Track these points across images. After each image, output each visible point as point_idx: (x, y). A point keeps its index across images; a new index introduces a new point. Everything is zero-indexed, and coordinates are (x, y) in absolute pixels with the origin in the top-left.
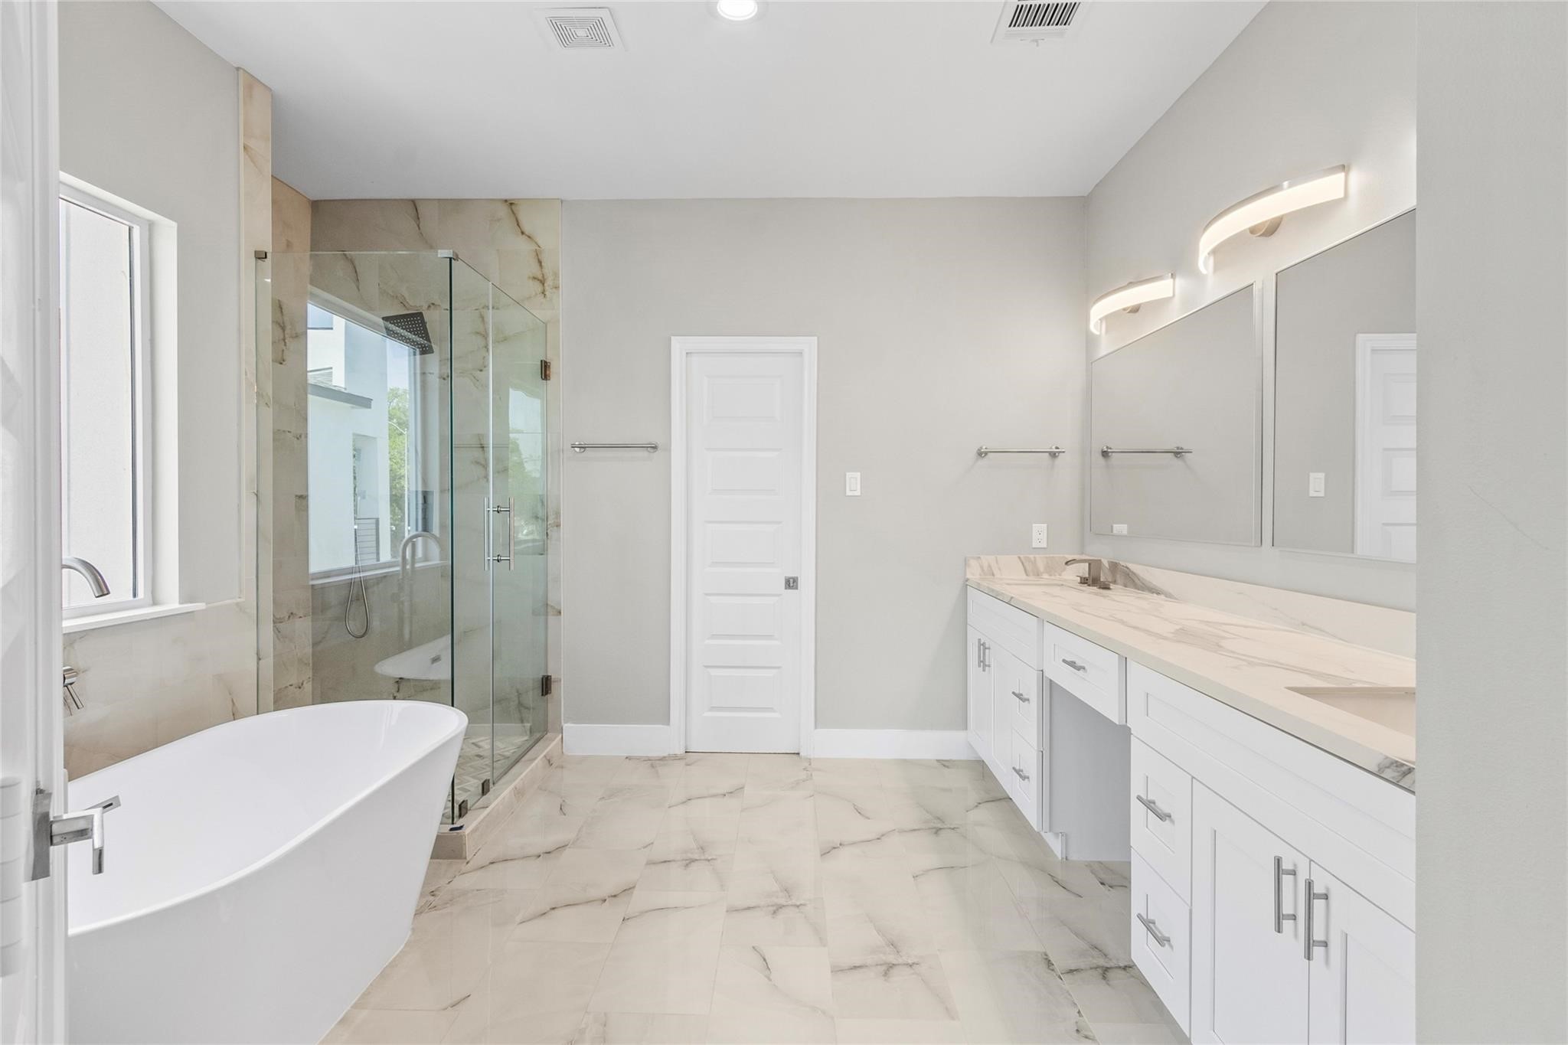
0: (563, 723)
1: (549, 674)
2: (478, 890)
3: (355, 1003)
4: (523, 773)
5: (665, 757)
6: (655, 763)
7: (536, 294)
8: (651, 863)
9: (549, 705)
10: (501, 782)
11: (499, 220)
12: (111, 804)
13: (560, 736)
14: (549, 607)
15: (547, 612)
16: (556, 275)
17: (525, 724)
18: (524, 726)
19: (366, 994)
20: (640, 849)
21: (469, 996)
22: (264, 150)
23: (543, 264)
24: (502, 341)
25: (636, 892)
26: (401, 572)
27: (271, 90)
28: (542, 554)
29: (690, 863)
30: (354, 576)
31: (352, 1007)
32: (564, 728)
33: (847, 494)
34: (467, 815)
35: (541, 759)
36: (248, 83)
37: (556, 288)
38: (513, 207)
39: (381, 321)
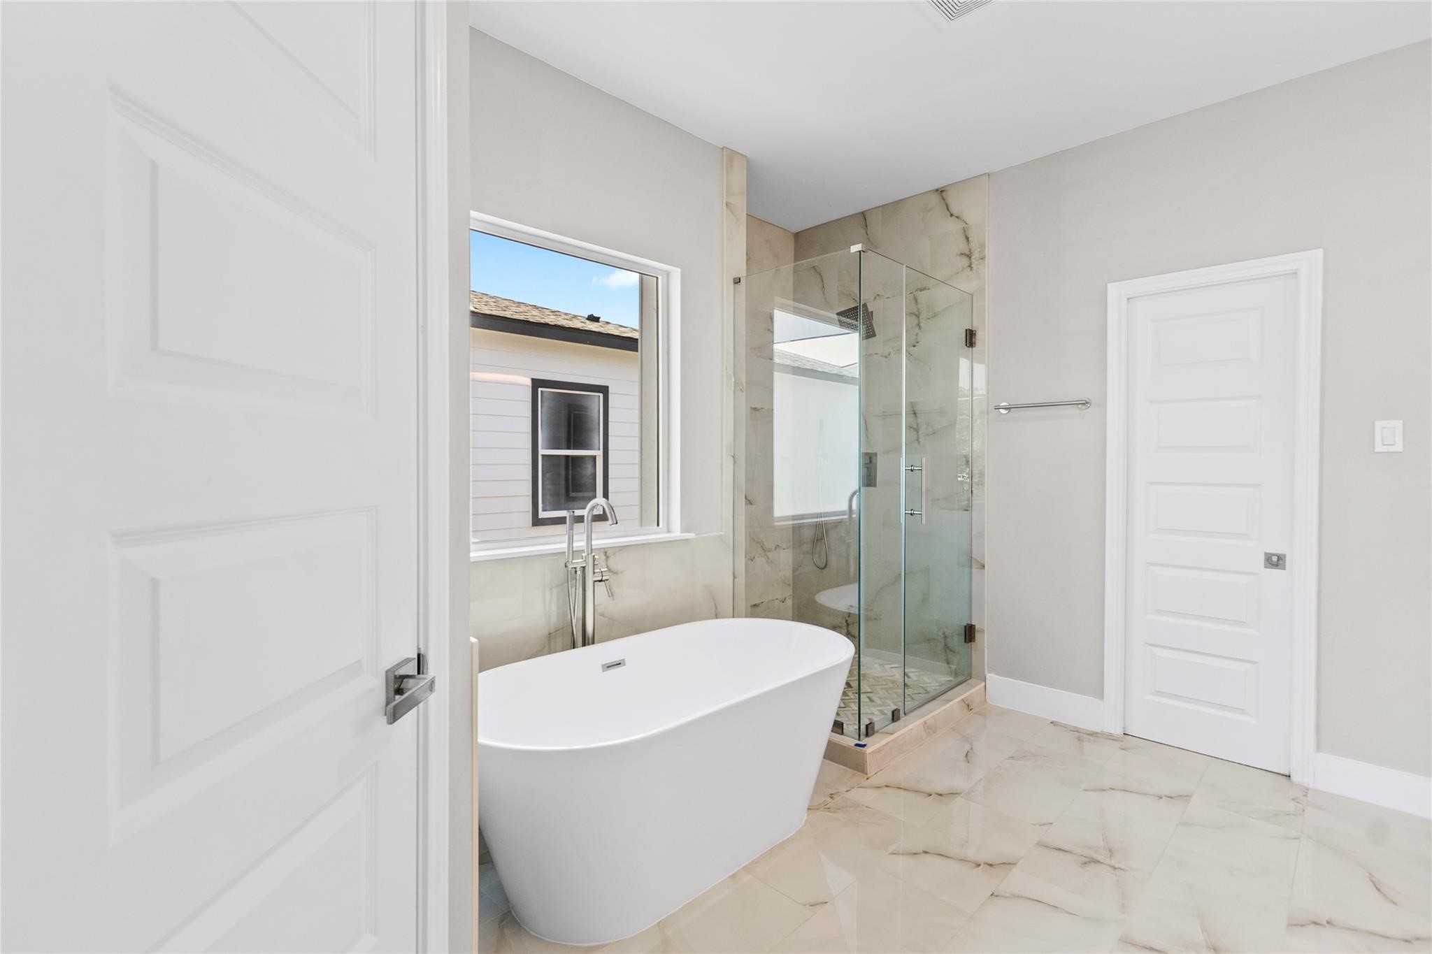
0: (986, 673)
1: (973, 624)
2: (867, 807)
3: (746, 866)
4: (936, 711)
5: (1097, 733)
6: (1082, 736)
7: (963, 268)
8: (1042, 845)
9: (973, 652)
10: (912, 714)
11: (931, 209)
12: (620, 664)
13: (983, 684)
14: (973, 560)
15: (971, 565)
16: (982, 246)
17: (952, 666)
18: (950, 667)
19: (755, 862)
20: (1035, 825)
21: (826, 903)
22: (741, 203)
23: (970, 239)
24: (932, 317)
25: (1015, 870)
26: (848, 520)
27: (746, 157)
28: (967, 510)
29: (1089, 862)
30: (818, 520)
31: (743, 868)
32: (987, 677)
33: (1377, 450)
34: (874, 736)
35: (958, 702)
36: (730, 156)
37: (982, 259)
38: (944, 194)
39: (835, 316)
